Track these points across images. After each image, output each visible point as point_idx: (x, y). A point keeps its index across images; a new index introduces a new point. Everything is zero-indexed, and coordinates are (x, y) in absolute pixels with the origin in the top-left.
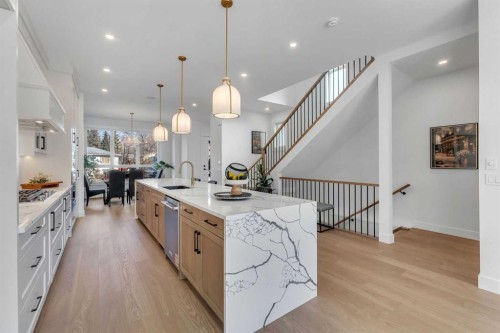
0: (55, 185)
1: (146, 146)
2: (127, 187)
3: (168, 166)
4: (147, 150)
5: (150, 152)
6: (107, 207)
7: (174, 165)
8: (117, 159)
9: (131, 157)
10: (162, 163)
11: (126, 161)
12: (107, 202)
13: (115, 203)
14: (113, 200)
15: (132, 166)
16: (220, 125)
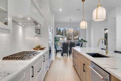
0: (43, 49)
1: (75, 34)
2: (69, 49)
3: (84, 41)
4: (75, 35)
5: (76, 36)
6: (62, 56)
7: (87, 41)
8: (66, 38)
9: (70, 38)
10: (82, 40)
11: (68, 39)
12: (62, 55)
13: (65, 55)
14: (64, 54)
15: (71, 41)
16: (115, 18)
